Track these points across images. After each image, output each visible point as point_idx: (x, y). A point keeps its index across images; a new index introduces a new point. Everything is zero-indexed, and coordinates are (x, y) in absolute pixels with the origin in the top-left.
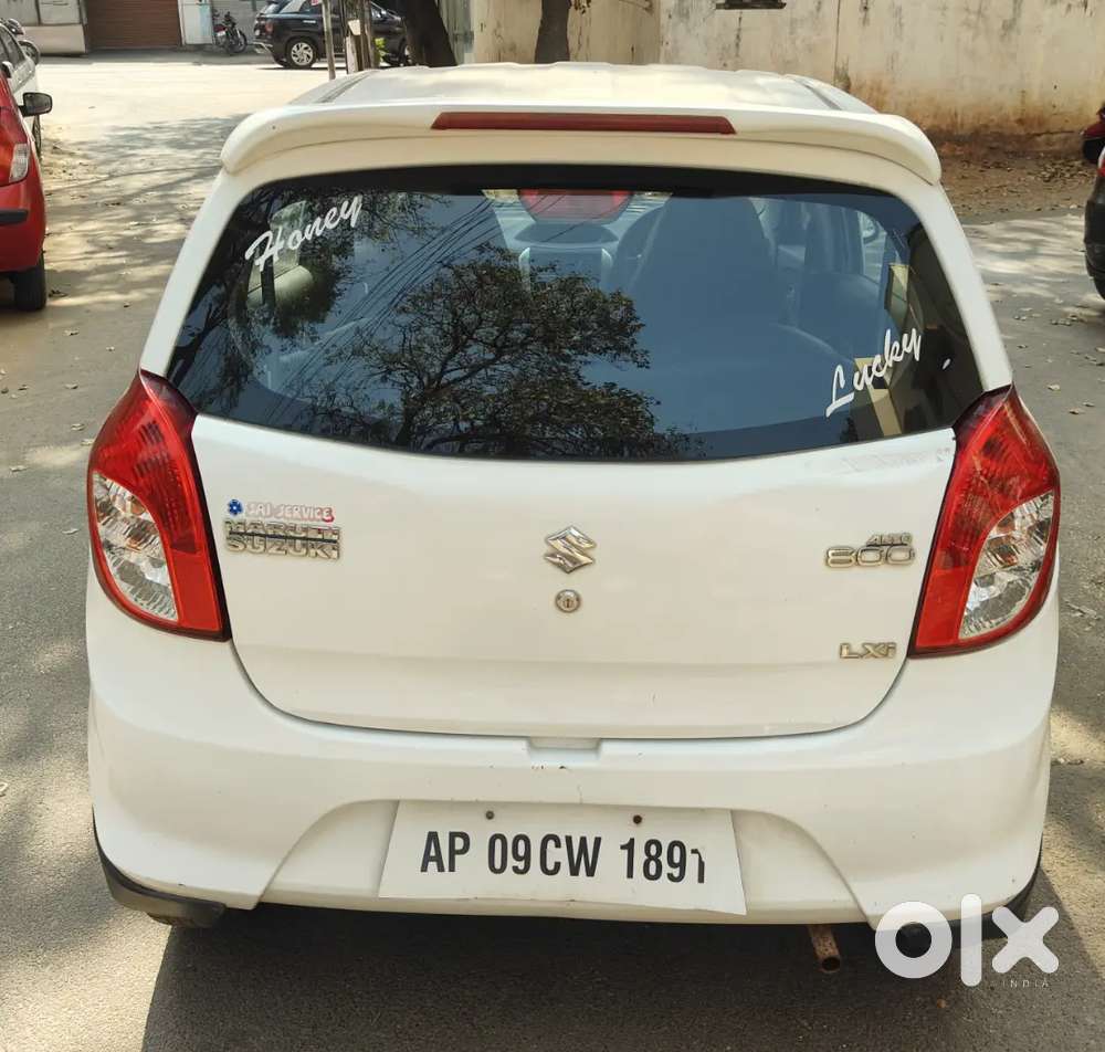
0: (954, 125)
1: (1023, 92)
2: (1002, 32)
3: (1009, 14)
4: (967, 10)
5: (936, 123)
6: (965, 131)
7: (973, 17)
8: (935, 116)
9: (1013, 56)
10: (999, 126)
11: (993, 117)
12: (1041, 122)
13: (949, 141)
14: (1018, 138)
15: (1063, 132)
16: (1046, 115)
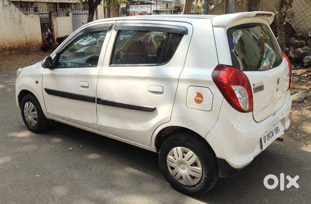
0: (14, 46)
1: (26, 37)
2: (19, 23)
3: (19, 19)
4: (11, 18)
5: (10, 46)
6: (16, 47)
7: (12, 20)
8: (10, 44)
9: (22, 29)
10: (23, 45)
11: (21, 43)
12: (31, 43)
13: (14, 50)
14: (27, 48)
15: (35, 46)
16: (31, 42)
